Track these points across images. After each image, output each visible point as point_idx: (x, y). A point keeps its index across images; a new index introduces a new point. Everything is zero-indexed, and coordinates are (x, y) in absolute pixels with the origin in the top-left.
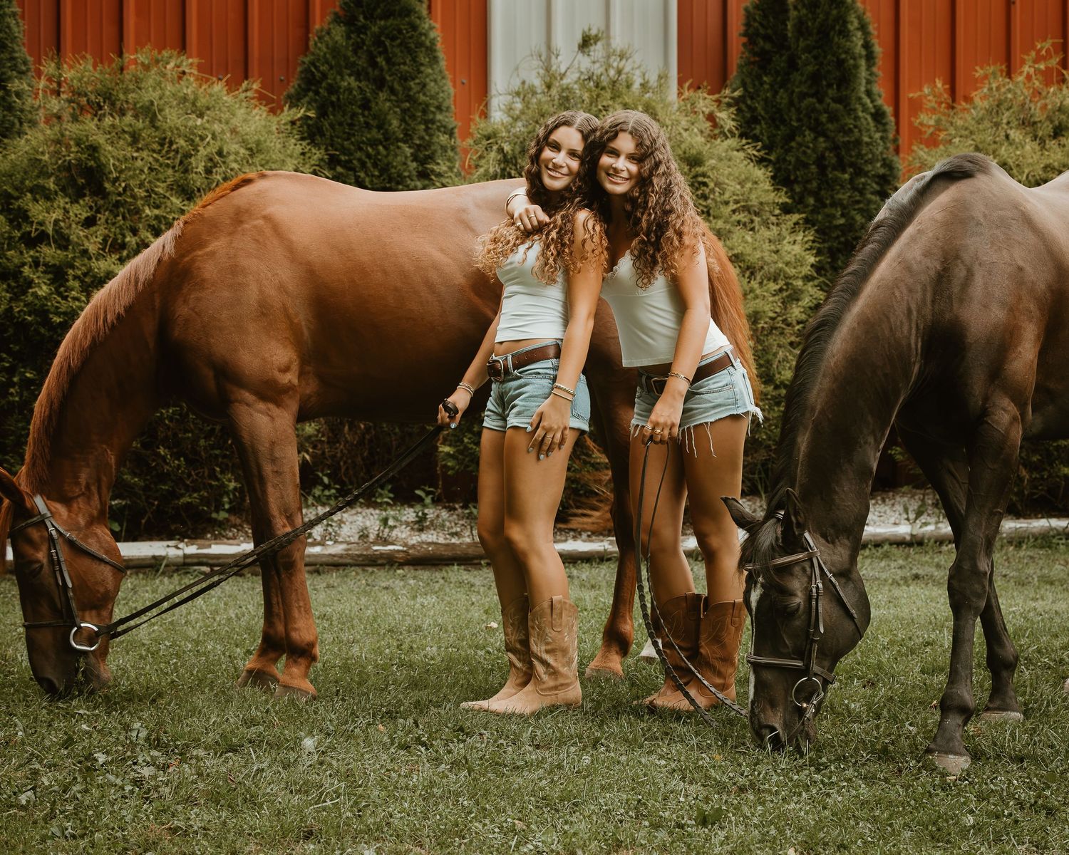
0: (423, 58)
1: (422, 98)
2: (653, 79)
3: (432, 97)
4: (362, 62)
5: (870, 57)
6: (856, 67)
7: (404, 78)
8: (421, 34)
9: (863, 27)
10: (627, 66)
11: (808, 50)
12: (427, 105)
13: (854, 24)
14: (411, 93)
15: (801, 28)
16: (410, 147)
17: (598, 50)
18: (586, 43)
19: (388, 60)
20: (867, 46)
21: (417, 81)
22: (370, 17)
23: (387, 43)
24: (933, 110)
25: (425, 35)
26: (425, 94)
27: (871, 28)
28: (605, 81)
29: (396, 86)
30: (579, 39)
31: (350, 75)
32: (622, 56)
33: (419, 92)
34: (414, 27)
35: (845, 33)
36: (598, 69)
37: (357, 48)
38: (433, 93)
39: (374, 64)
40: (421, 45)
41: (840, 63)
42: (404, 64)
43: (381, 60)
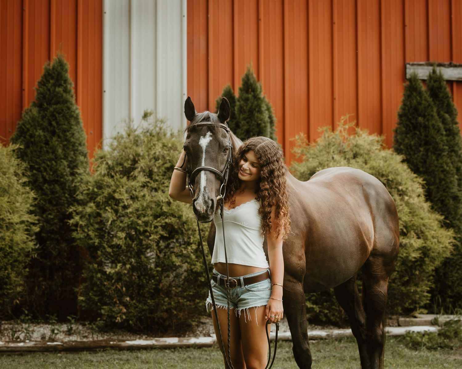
0: (73, 122)
1: (72, 140)
2: (176, 132)
3: (77, 139)
4: (45, 124)
5: (272, 122)
6: (265, 126)
7: (64, 131)
8: (72, 111)
9: (268, 109)
10: (164, 126)
11: (244, 119)
12: (75, 143)
13: (264, 108)
14: (68, 138)
15: (241, 110)
16: (67, 162)
17: (151, 119)
18: (146, 116)
19: (57, 123)
20: (270, 117)
21: (70, 132)
22: (49, 104)
23: (57, 115)
24: (300, 146)
25: (74, 112)
26: (74, 138)
27: (272, 110)
28: (154, 133)
29: (61, 134)
30: (142, 114)
31: (40, 129)
32: (162, 122)
33: (71, 137)
34: (69, 108)
35: (260, 112)
36: (151, 128)
37: (43, 117)
38: (77, 137)
39: (51, 125)
40: (72, 116)
41: (258, 125)
42: (64, 124)
43: (54, 123)
